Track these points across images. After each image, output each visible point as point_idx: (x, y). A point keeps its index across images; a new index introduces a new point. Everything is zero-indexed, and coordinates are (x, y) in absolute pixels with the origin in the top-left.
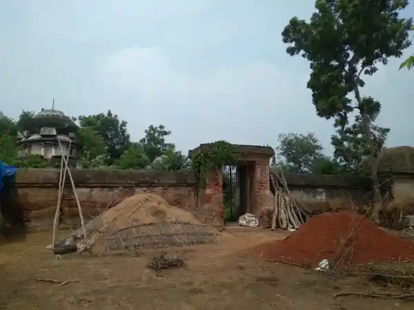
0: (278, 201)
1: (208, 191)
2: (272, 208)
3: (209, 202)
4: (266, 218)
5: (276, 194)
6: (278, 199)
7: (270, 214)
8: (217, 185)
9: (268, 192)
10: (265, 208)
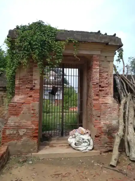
0: (125, 113)
1: (17, 98)
2: (114, 122)
3: (17, 115)
4: (105, 137)
5: (123, 102)
6: (125, 108)
7: (111, 132)
8: (32, 89)
9: (110, 100)
10: (103, 123)
